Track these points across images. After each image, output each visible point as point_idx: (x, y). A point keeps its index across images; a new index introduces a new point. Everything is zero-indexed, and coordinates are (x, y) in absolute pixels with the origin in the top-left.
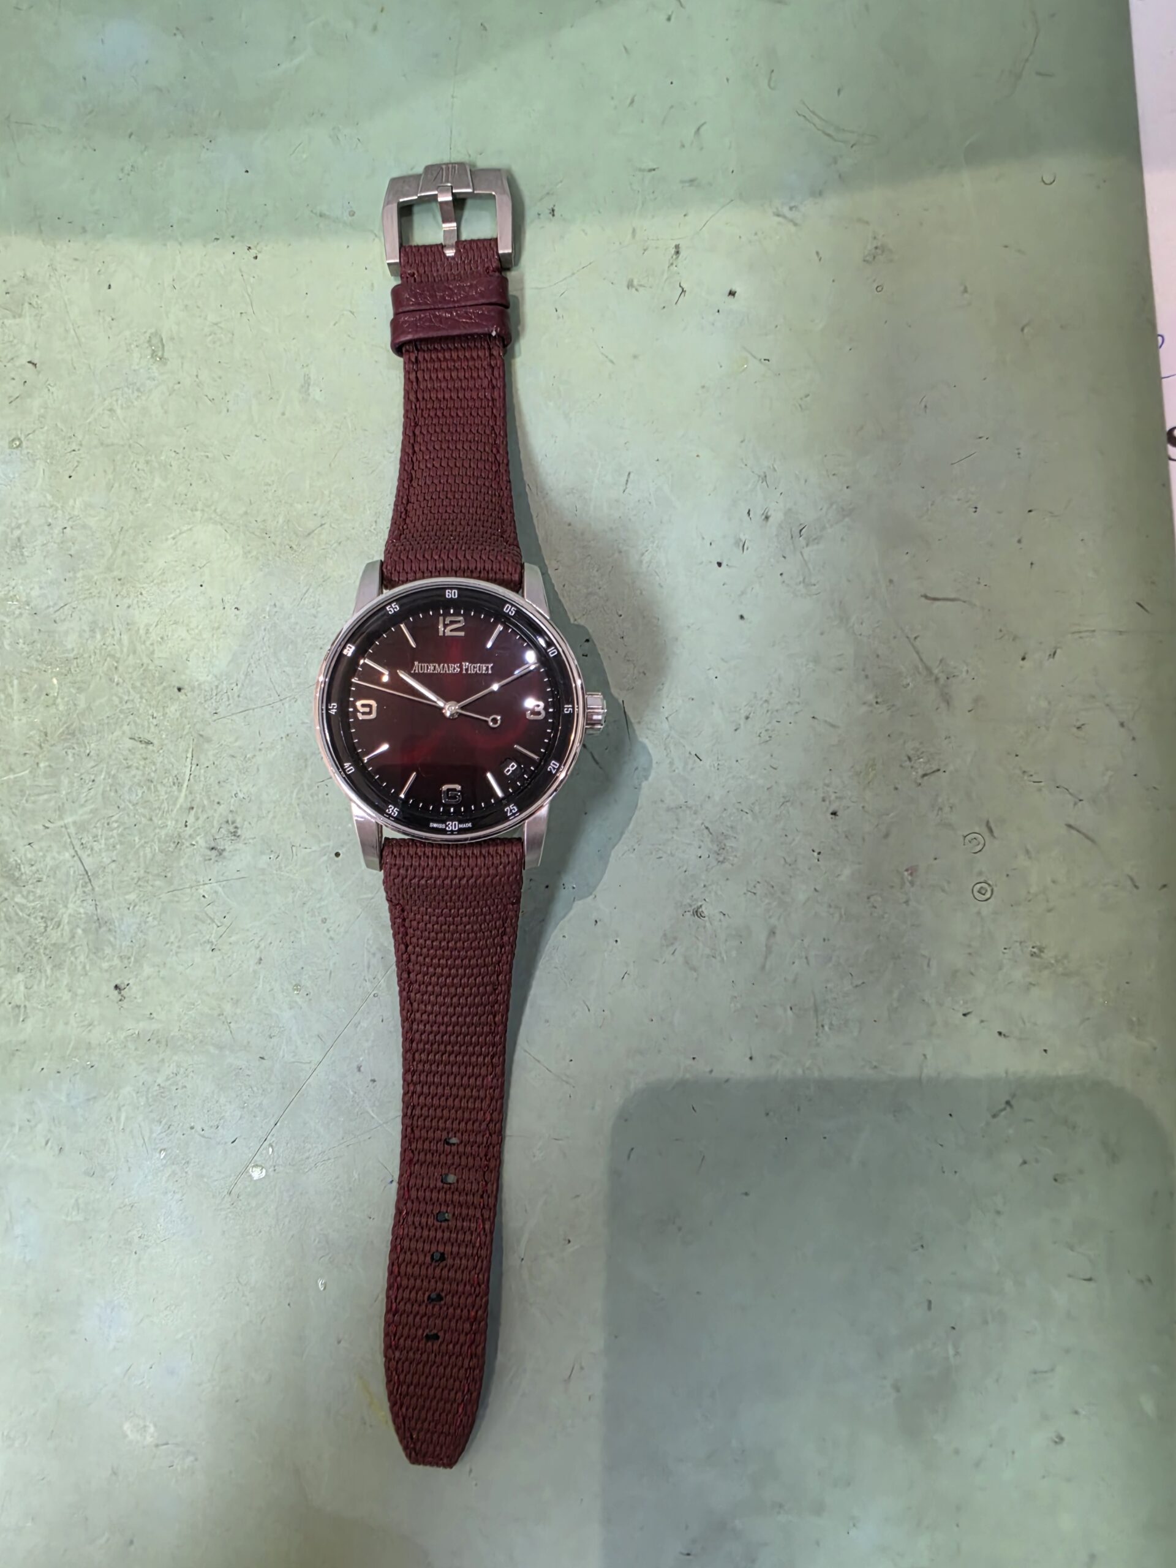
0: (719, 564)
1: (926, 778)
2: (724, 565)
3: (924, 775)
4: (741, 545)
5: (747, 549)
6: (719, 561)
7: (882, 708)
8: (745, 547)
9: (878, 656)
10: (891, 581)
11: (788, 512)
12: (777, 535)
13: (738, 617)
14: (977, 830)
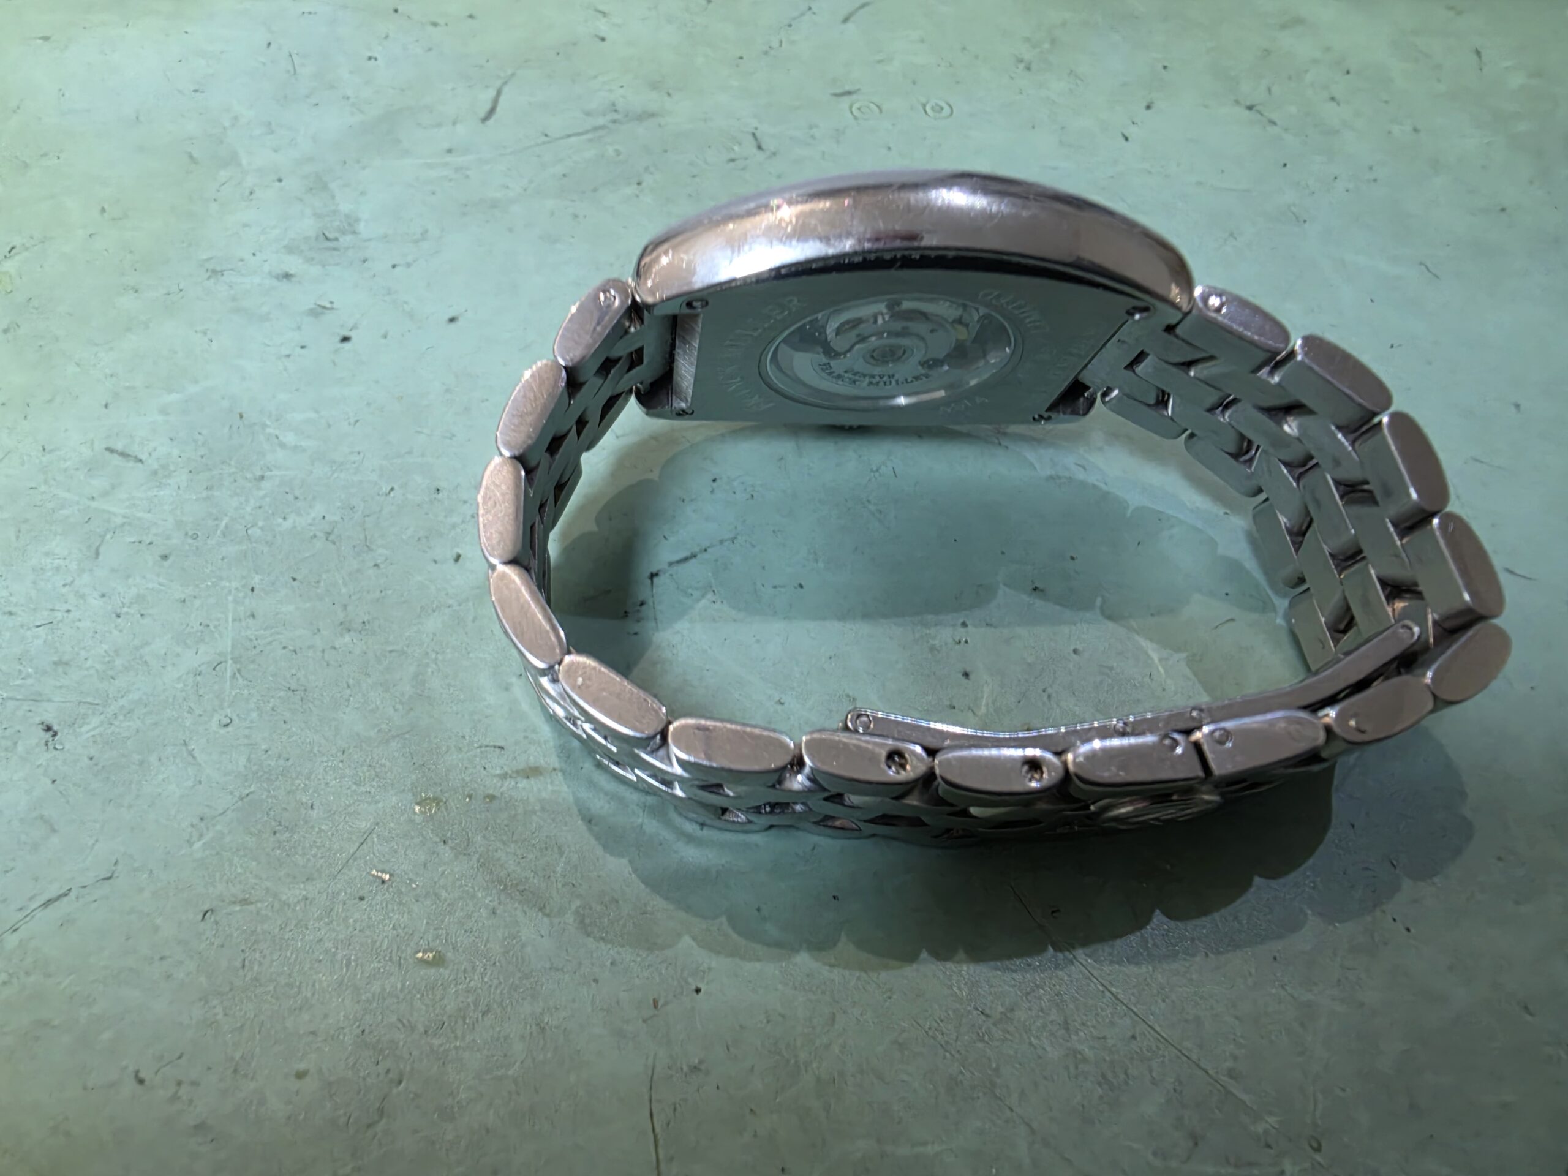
0: (345, 339)
1: (764, 146)
2: (347, 334)
3: (760, 147)
4: (320, 310)
5: (332, 303)
6: (338, 339)
7: (648, 180)
8: (328, 305)
9: (564, 175)
10: (449, 151)
11: (290, 249)
12: (324, 266)
13: (453, 325)
14: (846, 106)
